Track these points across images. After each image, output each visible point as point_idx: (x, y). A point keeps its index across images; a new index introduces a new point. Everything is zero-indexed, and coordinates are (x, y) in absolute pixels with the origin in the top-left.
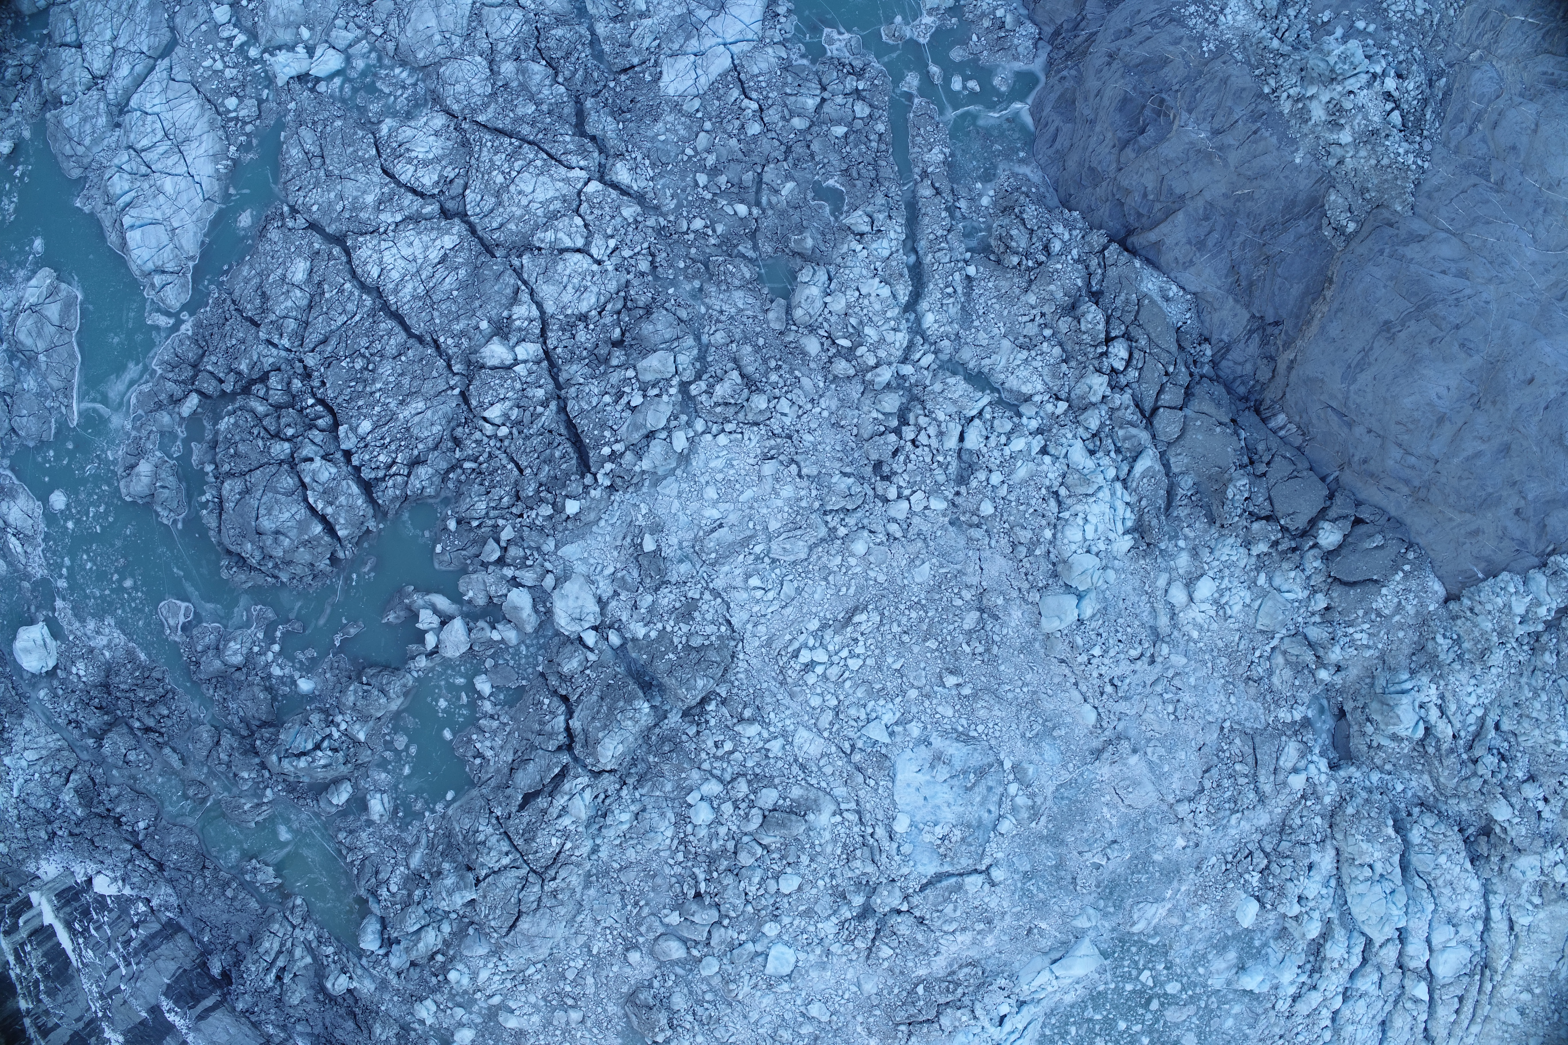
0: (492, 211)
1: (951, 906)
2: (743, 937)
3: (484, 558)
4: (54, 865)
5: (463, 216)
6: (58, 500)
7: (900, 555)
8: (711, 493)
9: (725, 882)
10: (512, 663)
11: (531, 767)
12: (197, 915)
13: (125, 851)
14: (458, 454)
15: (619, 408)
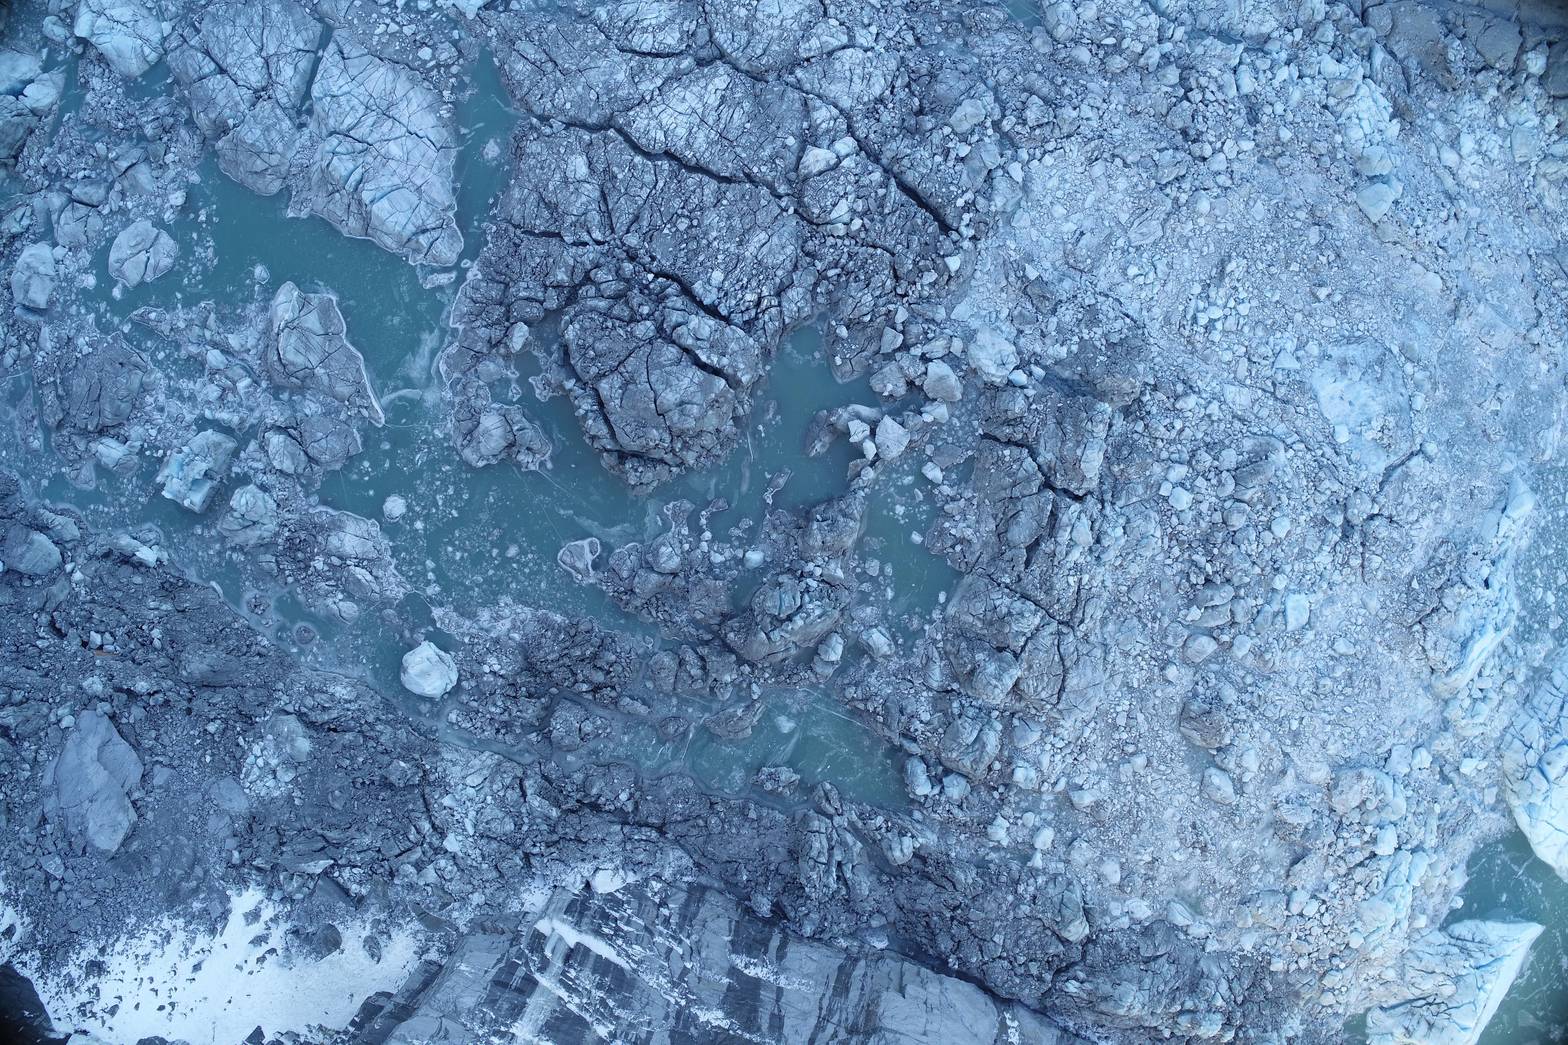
0: (749, 42)
1: (1407, 495)
2: (1260, 601)
3: (886, 349)
4: (538, 893)
5: (722, 56)
6: (395, 506)
7: (1236, 200)
8: (1059, 211)
9: (1229, 552)
10: (950, 440)
11: (1023, 518)
12: (725, 858)
13: (616, 834)
14: (819, 265)
15: (951, 164)
